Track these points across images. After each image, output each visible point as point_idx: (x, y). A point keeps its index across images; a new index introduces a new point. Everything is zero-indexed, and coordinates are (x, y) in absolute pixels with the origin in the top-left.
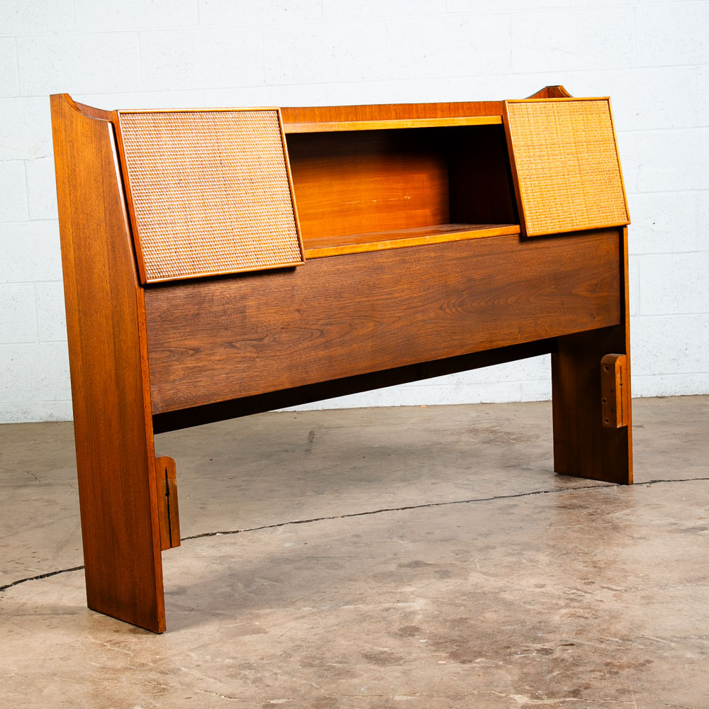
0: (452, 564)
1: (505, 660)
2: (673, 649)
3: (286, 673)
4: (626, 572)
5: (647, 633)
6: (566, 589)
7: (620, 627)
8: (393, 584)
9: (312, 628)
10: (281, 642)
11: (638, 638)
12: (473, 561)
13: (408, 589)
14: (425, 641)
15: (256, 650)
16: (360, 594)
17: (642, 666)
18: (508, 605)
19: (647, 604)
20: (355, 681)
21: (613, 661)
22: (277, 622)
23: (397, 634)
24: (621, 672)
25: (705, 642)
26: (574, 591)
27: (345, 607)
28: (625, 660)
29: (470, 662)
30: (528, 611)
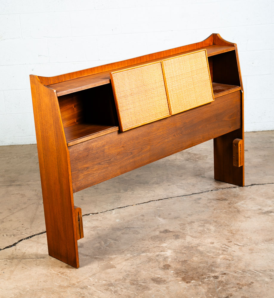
0: (179, 231)
1: (202, 282)
2: (261, 276)
3: (125, 288)
4: (243, 236)
5: (251, 268)
6: (222, 245)
7: (242, 265)
8: (158, 242)
9: (132, 265)
10: (121, 273)
11: (248, 271)
12: (187, 230)
13: (164, 245)
14: (173, 272)
15: (113, 277)
16: (147, 247)
17: (250, 285)
18: (201, 253)
19: (251, 253)
20: (150, 292)
21: (240, 282)
22: (119, 262)
23: (162, 268)
24: (243, 288)
25: (272, 273)
26: (224, 246)
27: (142, 254)
28: (244, 282)
29: (190, 282)
30: (208, 256)
